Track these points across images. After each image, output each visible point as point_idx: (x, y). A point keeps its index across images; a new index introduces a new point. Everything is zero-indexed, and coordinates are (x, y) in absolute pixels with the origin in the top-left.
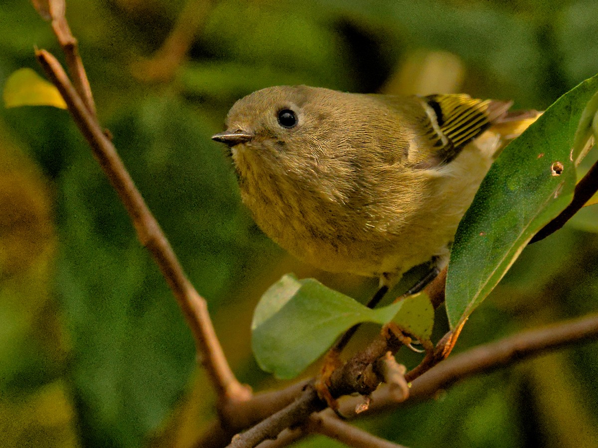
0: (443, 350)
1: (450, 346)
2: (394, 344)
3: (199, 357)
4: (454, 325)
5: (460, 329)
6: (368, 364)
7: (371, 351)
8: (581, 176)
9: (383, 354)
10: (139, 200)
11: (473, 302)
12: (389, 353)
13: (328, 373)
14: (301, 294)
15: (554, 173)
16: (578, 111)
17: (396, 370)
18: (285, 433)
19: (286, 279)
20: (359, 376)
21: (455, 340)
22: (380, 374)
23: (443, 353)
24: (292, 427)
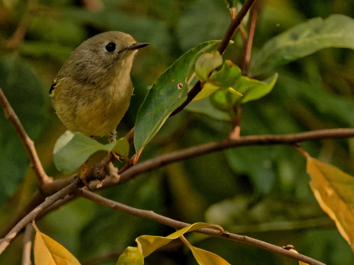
0: (133, 162)
1: (136, 160)
2: (113, 159)
3: (31, 165)
4: (138, 151)
5: (140, 153)
6: (101, 168)
7: (103, 162)
8: (190, 88)
9: (108, 163)
10: (6, 100)
11: (145, 141)
12: (111, 163)
13: (85, 172)
14: (74, 139)
15: (179, 88)
16: (188, 62)
17: (114, 170)
18: (67, 196)
19: (68, 132)
20: (98, 173)
21: (138, 157)
22: (107, 172)
23: (134, 163)
24: (70, 194)
